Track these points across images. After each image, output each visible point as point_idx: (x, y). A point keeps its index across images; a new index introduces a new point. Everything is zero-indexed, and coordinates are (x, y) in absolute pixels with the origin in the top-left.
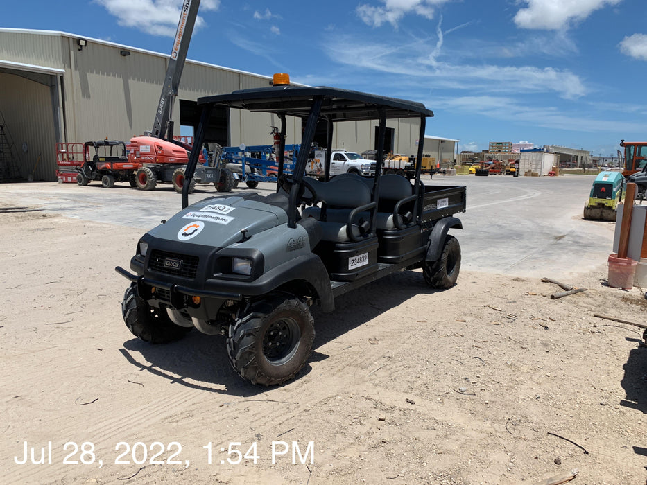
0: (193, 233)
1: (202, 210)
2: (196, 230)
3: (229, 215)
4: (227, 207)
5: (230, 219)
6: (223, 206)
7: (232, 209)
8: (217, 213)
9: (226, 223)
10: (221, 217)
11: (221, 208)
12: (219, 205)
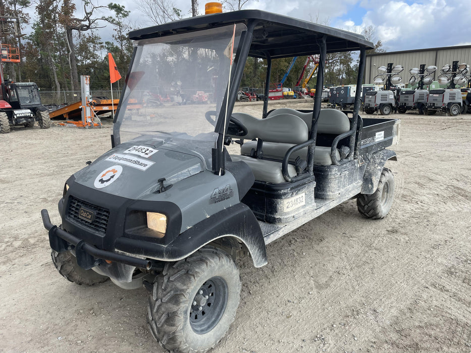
0: (109, 180)
1: (127, 151)
2: (112, 177)
3: (150, 159)
4: (150, 149)
5: (150, 164)
6: (146, 148)
7: (155, 151)
8: (139, 157)
9: (144, 169)
10: (142, 161)
11: (144, 151)
12: (143, 147)
